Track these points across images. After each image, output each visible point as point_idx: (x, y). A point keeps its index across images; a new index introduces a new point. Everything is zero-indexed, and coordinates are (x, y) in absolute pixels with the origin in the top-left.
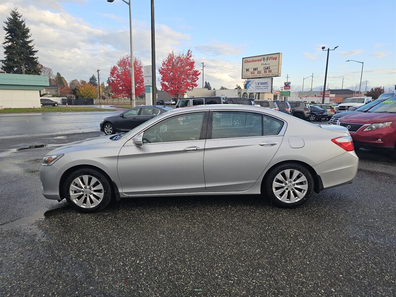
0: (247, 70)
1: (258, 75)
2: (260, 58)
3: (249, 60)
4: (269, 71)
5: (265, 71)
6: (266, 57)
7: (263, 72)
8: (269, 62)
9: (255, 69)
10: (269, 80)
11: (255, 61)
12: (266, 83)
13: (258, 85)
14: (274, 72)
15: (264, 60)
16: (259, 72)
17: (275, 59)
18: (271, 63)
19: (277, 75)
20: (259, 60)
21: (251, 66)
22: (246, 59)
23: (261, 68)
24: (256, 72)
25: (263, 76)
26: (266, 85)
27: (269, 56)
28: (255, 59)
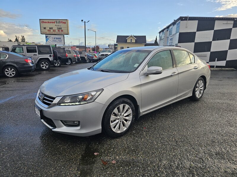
0: (44, 28)
1: (54, 32)
2: (54, 21)
3: (45, 21)
4: (61, 31)
5: (58, 31)
6: (58, 21)
7: (57, 31)
8: (60, 24)
9: (51, 28)
10: (61, 37)
11: (50, 22)
12: (60, 38)
13: (54, 39)
14: (65, 31)
15: (57, 23)
16: (54, 31)
17: (65, 23)
18: (62, 25)
19: (67, 33)
20: (53, 22)
21: (48, 26)
22: (43, 21)
23: (55, 28)
24: (52, 30)
25: (57, 34)
26: (60, 40)
27: (60, 21)
28: (49, 21)
